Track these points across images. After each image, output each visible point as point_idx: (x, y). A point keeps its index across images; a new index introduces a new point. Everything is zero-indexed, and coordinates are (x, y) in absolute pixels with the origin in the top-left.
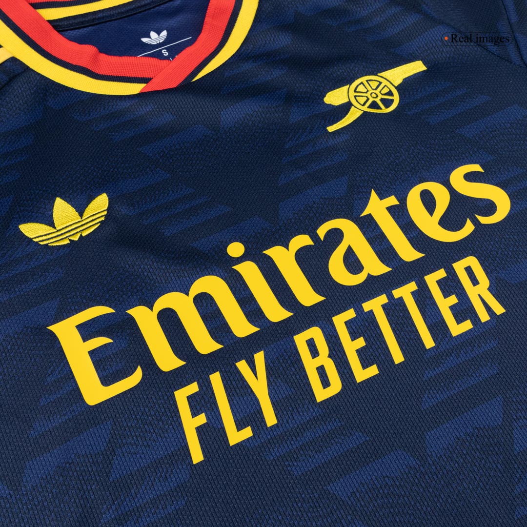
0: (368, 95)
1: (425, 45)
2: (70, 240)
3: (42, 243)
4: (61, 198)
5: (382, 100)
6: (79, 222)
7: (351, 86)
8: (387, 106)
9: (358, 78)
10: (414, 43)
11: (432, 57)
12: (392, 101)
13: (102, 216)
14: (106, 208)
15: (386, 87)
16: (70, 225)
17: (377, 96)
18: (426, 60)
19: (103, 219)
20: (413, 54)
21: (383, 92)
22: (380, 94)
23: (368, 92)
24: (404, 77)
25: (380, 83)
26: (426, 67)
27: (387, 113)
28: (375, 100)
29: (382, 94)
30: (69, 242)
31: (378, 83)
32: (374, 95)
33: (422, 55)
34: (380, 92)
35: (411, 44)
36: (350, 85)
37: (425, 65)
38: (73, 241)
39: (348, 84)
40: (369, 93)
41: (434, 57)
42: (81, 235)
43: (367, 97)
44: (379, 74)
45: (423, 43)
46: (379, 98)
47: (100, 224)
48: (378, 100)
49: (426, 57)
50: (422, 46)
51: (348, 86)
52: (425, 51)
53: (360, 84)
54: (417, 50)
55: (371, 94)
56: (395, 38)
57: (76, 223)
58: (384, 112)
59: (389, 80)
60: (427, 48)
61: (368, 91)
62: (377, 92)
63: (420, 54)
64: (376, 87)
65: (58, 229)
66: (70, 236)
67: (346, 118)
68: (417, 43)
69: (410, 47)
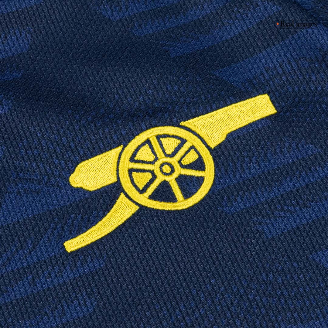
0: (155, 168)
1: (277, 66)
5: (181, 180)
7: (126, 149)
8: (187, 195)
9: (142, 131)
10: (258, 61)
11: (290, 89)
12: (200, 180)
15: (192, 151)
17: (173, 171)
18: (277, 94)
20: (254, 81)
21: (186, 161)
22: (178, 165)
23: (156, 163)
24: (229, 131)
25: (183, 141)
26: (276, 108)
27: (183, 210)
28: (167, 179)
29: (183, 167)
31: (179, 142)
32: (167, 169)
33: (271, 83)
34: (179, 162)
35: (252, 61)
36: (125, 146)
37: (273, 103)
39: (120, 145)
40: (158, 163)
41: (293, 89)
43: (152, 172)
44: (182, 123)
45: (274, 61)
46: (175, 175)
48: (172, 180)
49: (279, 88)
50: (272, 66)
51: (119, 149)
52: (278, 77)
53: (143, 144)
54: (262, 73)
55: (162, 165)
56: (224, 49)
58: (179, 209)
59: (202, 135)
60: (281, 72)
61: (157, 159)
62: (174, 161)
63: (267, 81)
64: (173, 150)
67: (104, 219)
68: (263, 61)
69: (250, 67)
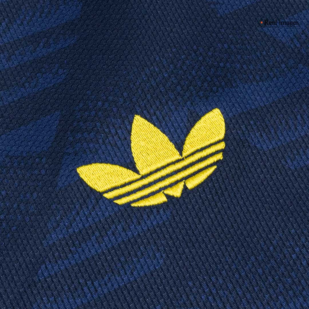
2: (167, 196)
3: (119, 202)
4: (141, 116)
6: (178, 161)
13: (217, 152)
14: (222, 136)
16: (164, 167)
19: (220, 157)
30: (165, 199)
38: (173, 197)
42: (185, 186)
47: (215, 167)
57: (173, 163)
65: (143, 172)
66: (166, 188)
